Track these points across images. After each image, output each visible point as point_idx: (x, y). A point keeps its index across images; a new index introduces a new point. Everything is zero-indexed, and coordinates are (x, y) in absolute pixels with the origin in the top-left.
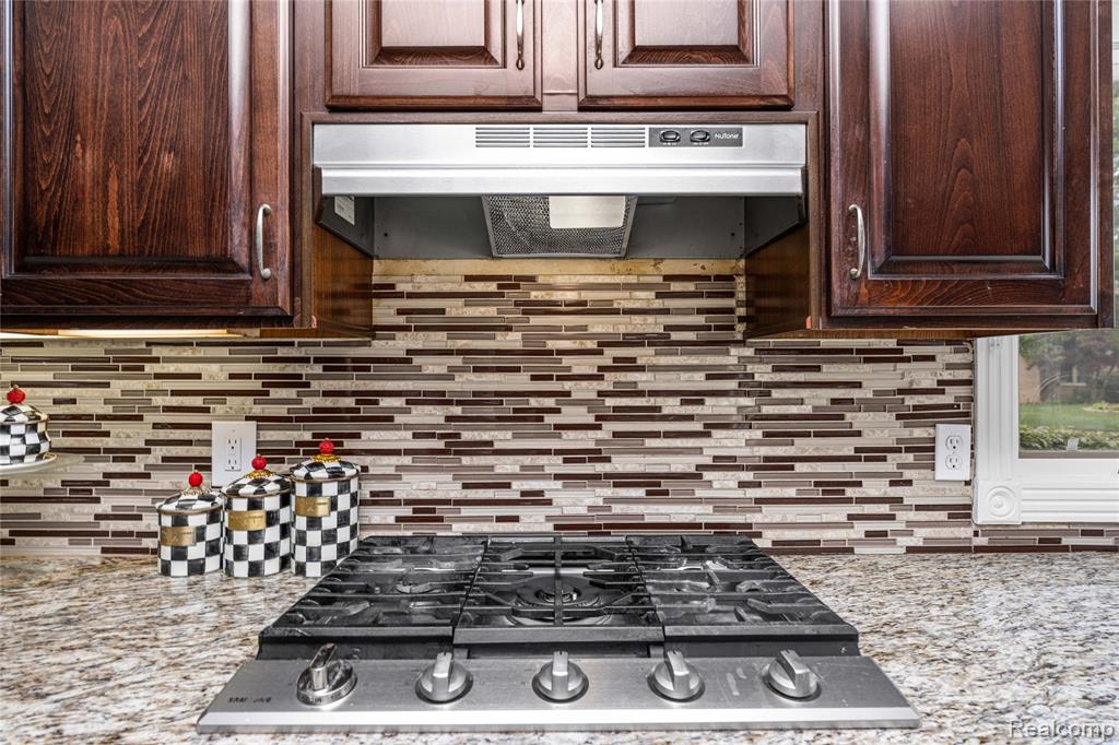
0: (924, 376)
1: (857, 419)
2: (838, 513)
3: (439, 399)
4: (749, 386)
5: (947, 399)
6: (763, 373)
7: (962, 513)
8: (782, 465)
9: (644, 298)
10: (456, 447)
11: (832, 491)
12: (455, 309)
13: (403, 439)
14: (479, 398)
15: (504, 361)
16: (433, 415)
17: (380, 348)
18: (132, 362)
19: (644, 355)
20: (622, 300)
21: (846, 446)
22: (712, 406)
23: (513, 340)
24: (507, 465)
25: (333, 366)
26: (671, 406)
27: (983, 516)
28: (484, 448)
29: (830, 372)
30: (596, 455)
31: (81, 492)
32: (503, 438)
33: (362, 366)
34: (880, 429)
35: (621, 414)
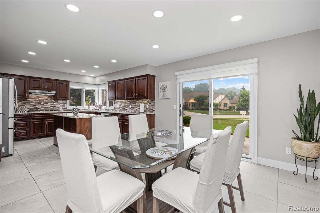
0: (64, 102)
1: (60, 104)
3: (32, 103)
4: (53, 102)
6: (54, 102)
7: (66, 109)
8: (56, 106)
9: (47, 98)
10: (33, 105)
11: (59, 108)
12: (33, 98)
13: (30, 105)
14: (35, 103)
15: (37, 101)
17: (28, 100)
19: (47, 101)
20: (45, 98)
22: (51, 103)
23: (38, 100)
24: (37, 107)
25: (24, 101)
26: (48, 103)
27: (67, 109)
29: (58, 102)
30: (43, 106)
32: (37, 105)
33: (26, 101)
34: (61, 105)
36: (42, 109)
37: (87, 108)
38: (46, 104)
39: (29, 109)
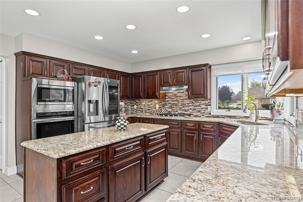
0: (207, 102)
1: (201, 106)
2: (200, 113)
3: (170, 104)
4: (193, 103)
5: (209, 104)
6: (194, 102)
7: (210, 114)
8: (195, 109)
10: (171, 107)
11: (199, 111)
12: (171, 97)
13: (168, 107)
14: (173, 104)
15: (175, 101)
16: (170, 105)
17: (166, 100)
18: (152, 101)
19: (185, 100)
21: (200, 108)
22: (190, 104)
23: (175, 99)
24: (175, 109)
25: (164, 101)
26: (187, 104)
27: (212, 114)
28: (173, 107)
29: (199, 102)
30: (181, 108)
31: (149, 110)
32: (175, 107)
33: (165, 101)
34: (203, 106)
35: (183, 105)
36: (180, 112)
37: (249, 116)
38: (184, 105)
39: (167, 112)
